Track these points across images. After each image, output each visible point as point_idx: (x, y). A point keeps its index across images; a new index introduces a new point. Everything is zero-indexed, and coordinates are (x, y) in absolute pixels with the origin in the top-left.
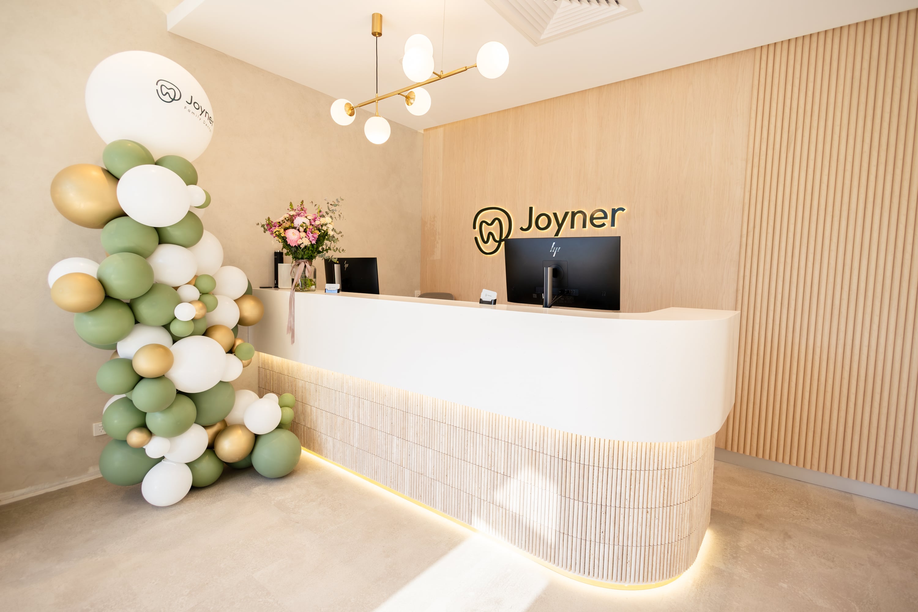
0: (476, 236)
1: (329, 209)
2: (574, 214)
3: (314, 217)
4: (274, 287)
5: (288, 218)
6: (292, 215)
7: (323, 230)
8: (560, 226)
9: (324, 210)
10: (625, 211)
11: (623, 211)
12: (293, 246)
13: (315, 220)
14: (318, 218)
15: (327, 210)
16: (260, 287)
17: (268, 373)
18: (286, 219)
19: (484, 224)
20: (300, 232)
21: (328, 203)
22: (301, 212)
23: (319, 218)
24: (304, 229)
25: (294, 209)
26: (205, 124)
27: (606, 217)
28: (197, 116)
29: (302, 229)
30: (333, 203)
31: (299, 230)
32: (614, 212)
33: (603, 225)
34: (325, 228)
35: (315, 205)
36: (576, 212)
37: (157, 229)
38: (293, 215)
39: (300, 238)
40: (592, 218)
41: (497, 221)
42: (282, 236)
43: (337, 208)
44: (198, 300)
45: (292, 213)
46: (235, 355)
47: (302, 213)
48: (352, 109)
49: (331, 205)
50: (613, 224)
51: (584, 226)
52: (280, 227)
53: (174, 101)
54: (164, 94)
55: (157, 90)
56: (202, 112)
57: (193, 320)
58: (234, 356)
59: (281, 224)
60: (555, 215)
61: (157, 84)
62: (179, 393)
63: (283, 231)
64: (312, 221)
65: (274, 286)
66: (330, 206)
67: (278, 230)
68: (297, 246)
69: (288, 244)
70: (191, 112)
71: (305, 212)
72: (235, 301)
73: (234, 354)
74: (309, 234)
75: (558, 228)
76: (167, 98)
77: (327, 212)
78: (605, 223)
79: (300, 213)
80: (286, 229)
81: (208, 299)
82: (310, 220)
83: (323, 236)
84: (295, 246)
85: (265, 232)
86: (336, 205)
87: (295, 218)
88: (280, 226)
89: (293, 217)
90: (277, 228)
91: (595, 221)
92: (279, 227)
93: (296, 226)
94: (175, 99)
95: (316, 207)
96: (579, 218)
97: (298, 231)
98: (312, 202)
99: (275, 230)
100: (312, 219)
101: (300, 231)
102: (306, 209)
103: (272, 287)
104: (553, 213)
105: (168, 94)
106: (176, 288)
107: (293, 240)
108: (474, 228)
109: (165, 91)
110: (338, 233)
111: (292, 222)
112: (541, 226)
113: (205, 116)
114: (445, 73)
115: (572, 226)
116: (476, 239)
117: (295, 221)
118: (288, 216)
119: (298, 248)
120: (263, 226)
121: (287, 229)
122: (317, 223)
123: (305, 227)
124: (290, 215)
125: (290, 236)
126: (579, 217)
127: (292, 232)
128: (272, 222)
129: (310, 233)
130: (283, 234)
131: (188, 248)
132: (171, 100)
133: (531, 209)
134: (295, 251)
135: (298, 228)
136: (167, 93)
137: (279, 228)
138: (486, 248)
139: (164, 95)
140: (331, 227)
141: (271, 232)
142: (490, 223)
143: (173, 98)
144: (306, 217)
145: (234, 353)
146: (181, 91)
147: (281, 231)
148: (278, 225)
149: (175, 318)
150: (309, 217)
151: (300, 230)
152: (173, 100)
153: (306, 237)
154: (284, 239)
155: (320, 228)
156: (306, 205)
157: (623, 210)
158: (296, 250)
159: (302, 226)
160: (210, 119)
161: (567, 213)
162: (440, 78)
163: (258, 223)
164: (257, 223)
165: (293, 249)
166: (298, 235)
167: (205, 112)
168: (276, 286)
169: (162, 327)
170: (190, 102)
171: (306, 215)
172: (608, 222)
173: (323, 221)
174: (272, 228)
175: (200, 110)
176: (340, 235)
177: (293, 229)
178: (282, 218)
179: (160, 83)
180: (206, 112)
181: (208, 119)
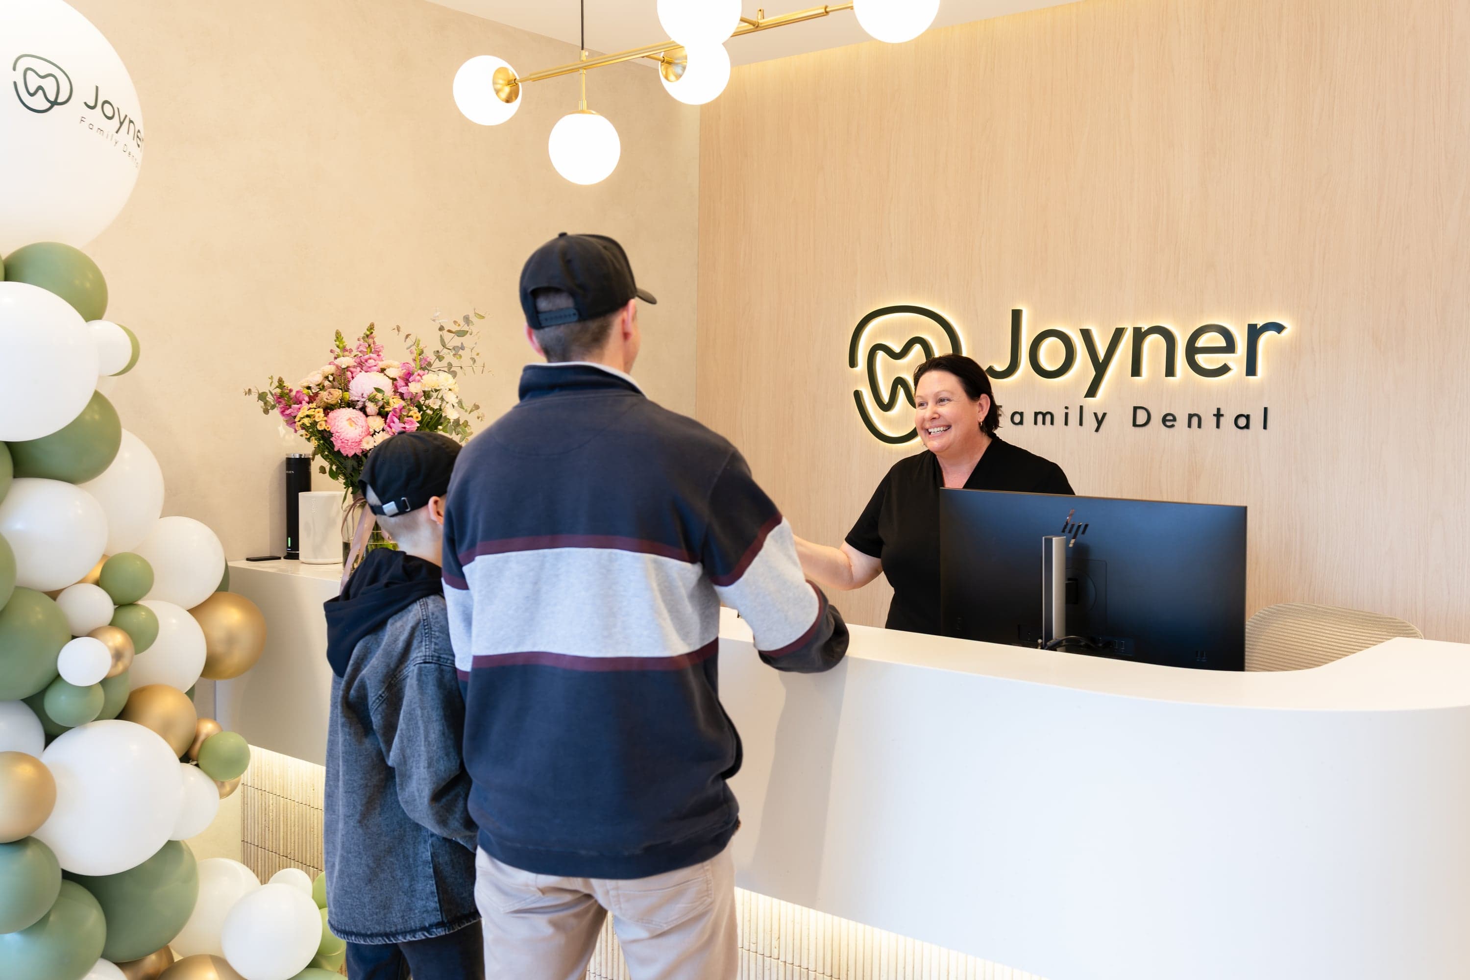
0: (858, 389)
1: (444, 346)
2: (1139, 336)
3: (404, 371)
4: (285, 558)
5: (332, 375)
6: (344, 366)
7: (432, 409)
8: (1100, 368)
9: (431, 347)
10: (1284, 333)
11: (1279, 332)
12: (350, 455)
13: (407, 378)
14: (416, 373)
15: (439, 347)
16: (248, 559)
17: (271, 802)
18: (327, 378)
19: (880, 355)
20: (367, 416)
21: (441, 329)
22: (367, 357)
23: (419, 375)
24: (379, 408)
25: (348, 348)
26: (127, 153)
27: (1230, 347)
28: (110, 137)
29: (371, 408)
30: (455, 328)
31: (363, 410)
32: (1254, 333)
33: (1225, 369)
34: (434, 403)
35: (407, 336)
36: (1146, 329)
37: (10, 446)
38: (347, 368)
39: (369, 434)
40: (1192, 351)
41: (917, 348)
42: (320, 428)
43: (466, 340)
44: (110, 624)
45: (346, 361)
46: (197, 765)
47: (370, 359)
48: (513, 83)
49: (449, 331)
50: (1251, 370)
51: (1170, 371)
52: (314, 405)
53: (56, 107)
54: (32, 91)
55: (15, 83)
56: (121, 124)
57: (104, 683)
58: (196, 768)
59: (316, 394)
60: (1086, 335)
61: (14, 69)
62: (68, 876)
63: (322, 415)
64: (400, 383)
65: (285, 554)
66: (447, 337)
67: (310, 412)
68: (360, 455)
69: (336, 449)
70: (95, 128)
71: (378, 355)
72: (193, 611)
73: (195, 763)
74: (394, 422)
75: (1094, 373)
76: (39, 102)
77: (438, 352)
78: (1230, 365)
79: (366, 361)
80: (328, 409)
81: (133, 617)
82: (394, 379)
83: (429, 422)
84: (355, 454)
85: (266, 412)
86: (461, 334)
87: (352, 373)
88: (311, 399)
89: (347, 371)
90: (305, 406)
91: (1201, 359)
92: (309, 403)
93: (357, 399)
94: (59, 101)
95: (410, 341)
96: (1153, 345)
97: (361, 414)
98: (398, 329)
99: (300, 415)
100: (399, 377)
101: (369, 414)
102: (382, 347)
103: (279, 558)
104: (1081, 330)
105: (40, 92)
106: (54, 595)
107: (350, 441)
108: (853, 363)
109: (34, 82)
110: (469, 410)
111: (346, 389)
112: (1047, 364)
113: (128, 133)
114: (769, 20)
115: (1136, 371)
116: (857, 395)
117: (353, 385)
118: (331, 369)
119: (361, 458)
120: (262, 397)
121: (332, 410)
122: (414, 388)
123: (381, 403)
124: (338, 367)
125: (343, 430)
126: (1155, 347)
127: (347, 417)
128: (291, 391)
129: (396, 420)
130: (323, 423)
131: (81, 485)
132: (49, 105)
133: (1016, 315)
134: (354, 469)
135: (360, 405)
136: (40, 88)
137: (311, 405)
138: (890, 423)
139: (32, 95)
140: (451, 398)
141: (288, 418)
142: (897, 349)
143: (52, 99)
144: (382, 371)
145: (193, 761)
146: (72, 81)
147: (317, 415)
148: (307, 399)
149: (58, 677)
150: (393, 372)
151: (368, 410)
152: (54, 103)
153: (383, 430)
154: (323, 438)
155: (422, 403)
156: (379, 338)
157: (1279, 328)
158: (355, 464)
159: (372, 399)
160: (138, 137)
161: (1119, 333)
162: (757, 27)
163: (250, 390)
164: (247, 391)
165: (350, 463)
166: (364, 424)
167: (127, 121)
168: (293, 554)
169: (22, 702)
170: (92, 104)
171: (381, 365)
172: (1237, 360)
173: (429, 380)
174: (290, 407)
175: (116, 122)
176: (476, 413)
177: (349, 407)
178: (319, 378)
179: (23, 64)
180: (131, 122)
181: (134, 139)
